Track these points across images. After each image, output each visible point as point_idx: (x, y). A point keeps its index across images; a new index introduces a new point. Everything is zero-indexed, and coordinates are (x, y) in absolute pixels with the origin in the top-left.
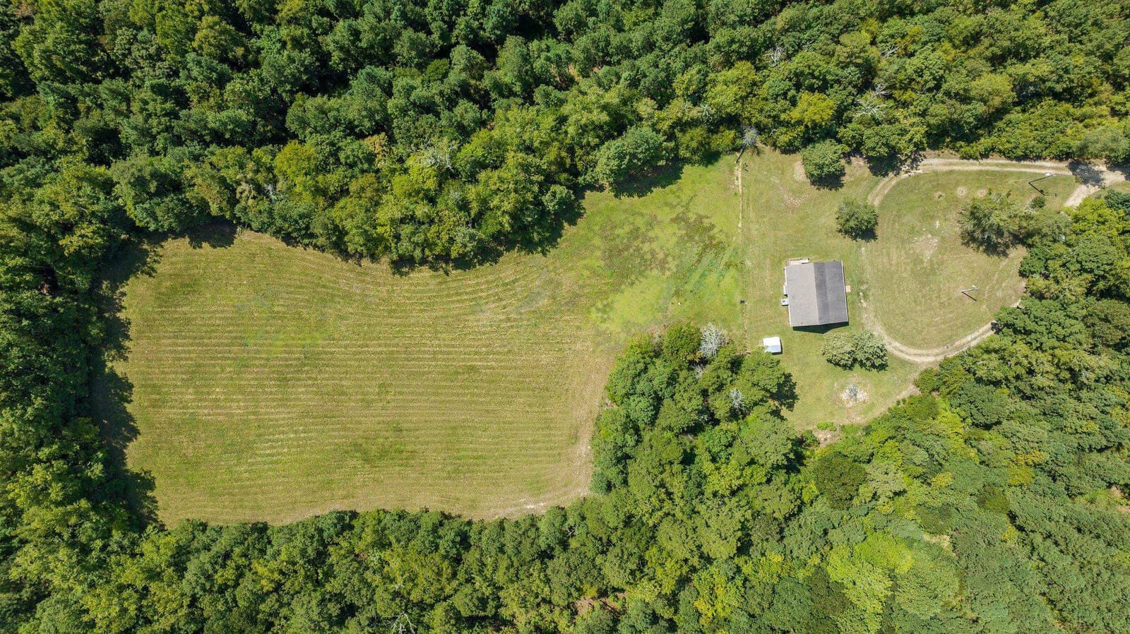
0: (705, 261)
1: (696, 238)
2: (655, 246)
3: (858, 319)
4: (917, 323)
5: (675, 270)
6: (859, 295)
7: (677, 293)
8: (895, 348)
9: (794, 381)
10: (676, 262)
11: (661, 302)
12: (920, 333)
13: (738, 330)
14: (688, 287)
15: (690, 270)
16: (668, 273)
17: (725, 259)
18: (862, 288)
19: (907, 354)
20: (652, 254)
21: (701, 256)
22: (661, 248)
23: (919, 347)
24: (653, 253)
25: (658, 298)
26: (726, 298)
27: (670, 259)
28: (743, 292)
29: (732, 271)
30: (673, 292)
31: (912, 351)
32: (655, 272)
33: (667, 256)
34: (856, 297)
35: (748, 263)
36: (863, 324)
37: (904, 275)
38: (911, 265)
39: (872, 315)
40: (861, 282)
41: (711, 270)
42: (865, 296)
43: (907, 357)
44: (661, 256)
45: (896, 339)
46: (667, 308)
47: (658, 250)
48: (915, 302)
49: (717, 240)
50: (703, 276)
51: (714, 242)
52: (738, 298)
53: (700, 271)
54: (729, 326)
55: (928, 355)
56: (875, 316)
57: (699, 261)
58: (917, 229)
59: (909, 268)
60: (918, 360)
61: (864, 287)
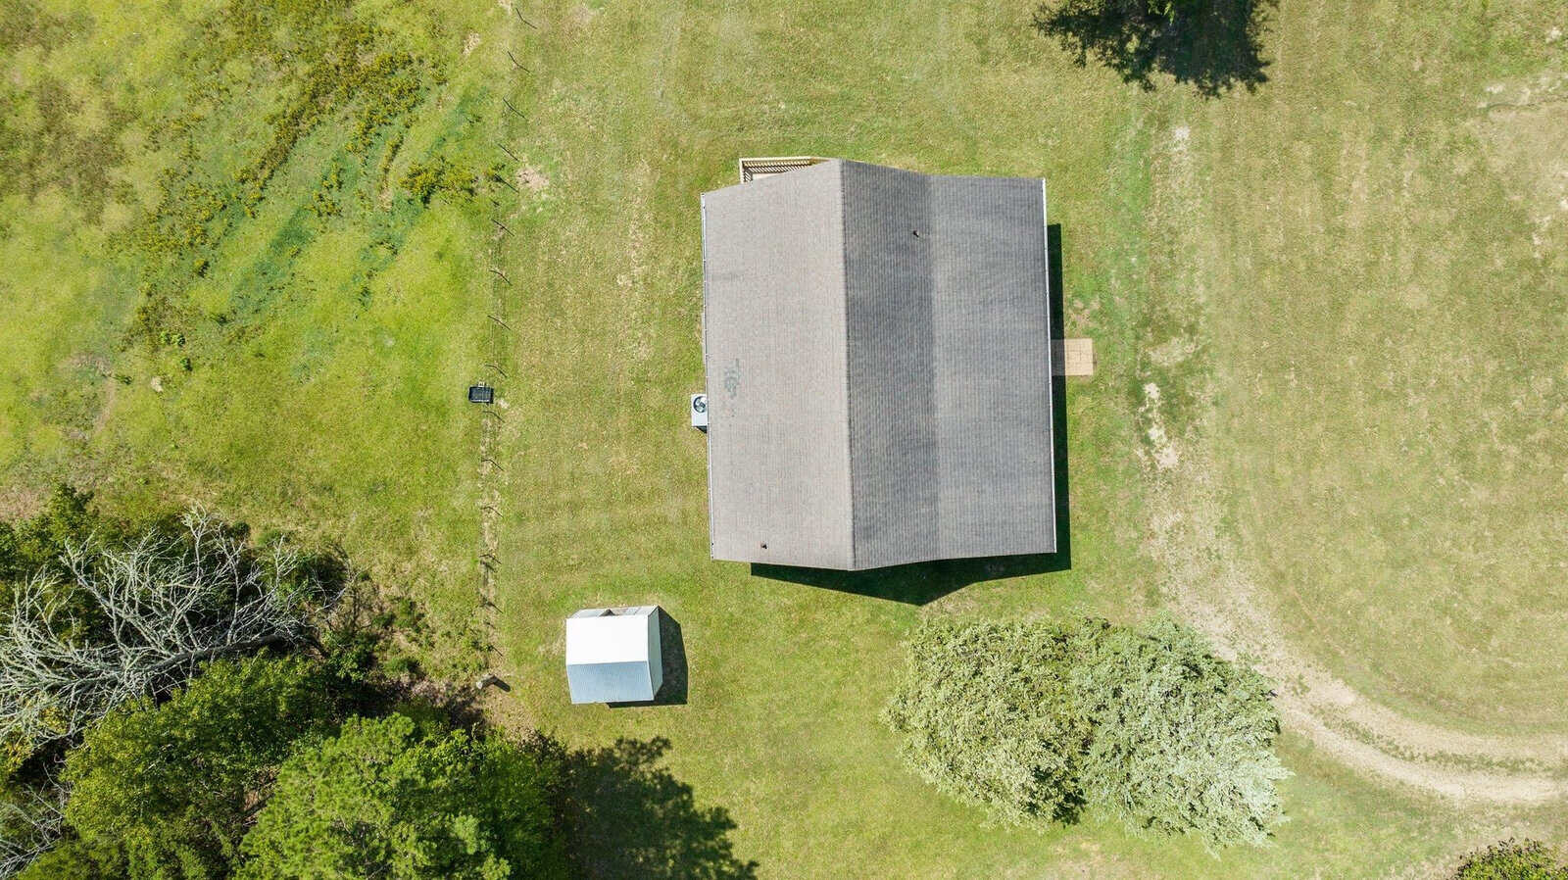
0: (312, 158)
1: (281, 34)
2: (63, 64)
3: (1124, 534)
4: (1462, 581)
5: (151, 199)
6: (1136, 395)
7: (151, 323)
8: (1327, 714)
9: (741, 853)
10: (166, 159)
11: (67, 365)
12: (1478, 636)
13: (448, 551)
14: (209, 296)
15: (231, 208)
16: (116, 214)
17: (417, 148)
18: (1160, 357)
19: (1393, 751)
20: (46, 107)
21: (292, 127)
22: (97, 82)
23: (1466, 715)
24: (52, 100)
25: (55, 346)
26: (396, 365)
27: (132, 138)
28: (497, 342)
29: (446, 220)
30: (130, 319)
31: (1422, 736)
32: (53, 205)
33: (120, 119)
34: (1119, 407)
35: (534, 180)
36: (1151, 566)
37: (1414, 298)
38: (1457, 242)
39: (1207, 517)
40: (1157, 325)
41: (335, 211)
42: (1177, 408)
43: (1392, 771)
44: (90, 121)
45: (1330, 660)
46: (94, 403)
47: (77, 87)
48: (1463, 455)
49: (384, 49)
50: (292, 238)
51: (367, 61)
52: (460, 370)
53: (277, 212)
54: (401, 528)
55: (1514, 767)
56: (1228, 525)
57: (279, 157)
58: (1508, 30)
59: (1440, 259)
60: (1453, 788)
61: (1172, 353)
